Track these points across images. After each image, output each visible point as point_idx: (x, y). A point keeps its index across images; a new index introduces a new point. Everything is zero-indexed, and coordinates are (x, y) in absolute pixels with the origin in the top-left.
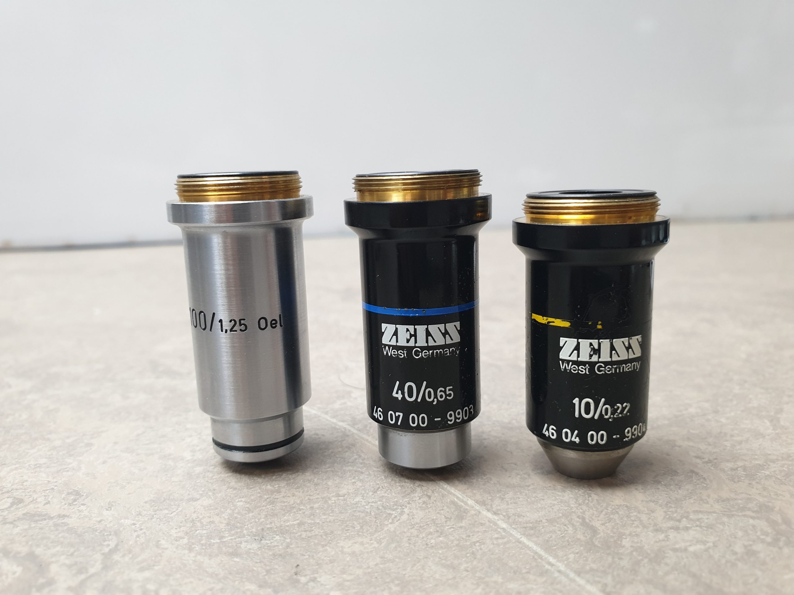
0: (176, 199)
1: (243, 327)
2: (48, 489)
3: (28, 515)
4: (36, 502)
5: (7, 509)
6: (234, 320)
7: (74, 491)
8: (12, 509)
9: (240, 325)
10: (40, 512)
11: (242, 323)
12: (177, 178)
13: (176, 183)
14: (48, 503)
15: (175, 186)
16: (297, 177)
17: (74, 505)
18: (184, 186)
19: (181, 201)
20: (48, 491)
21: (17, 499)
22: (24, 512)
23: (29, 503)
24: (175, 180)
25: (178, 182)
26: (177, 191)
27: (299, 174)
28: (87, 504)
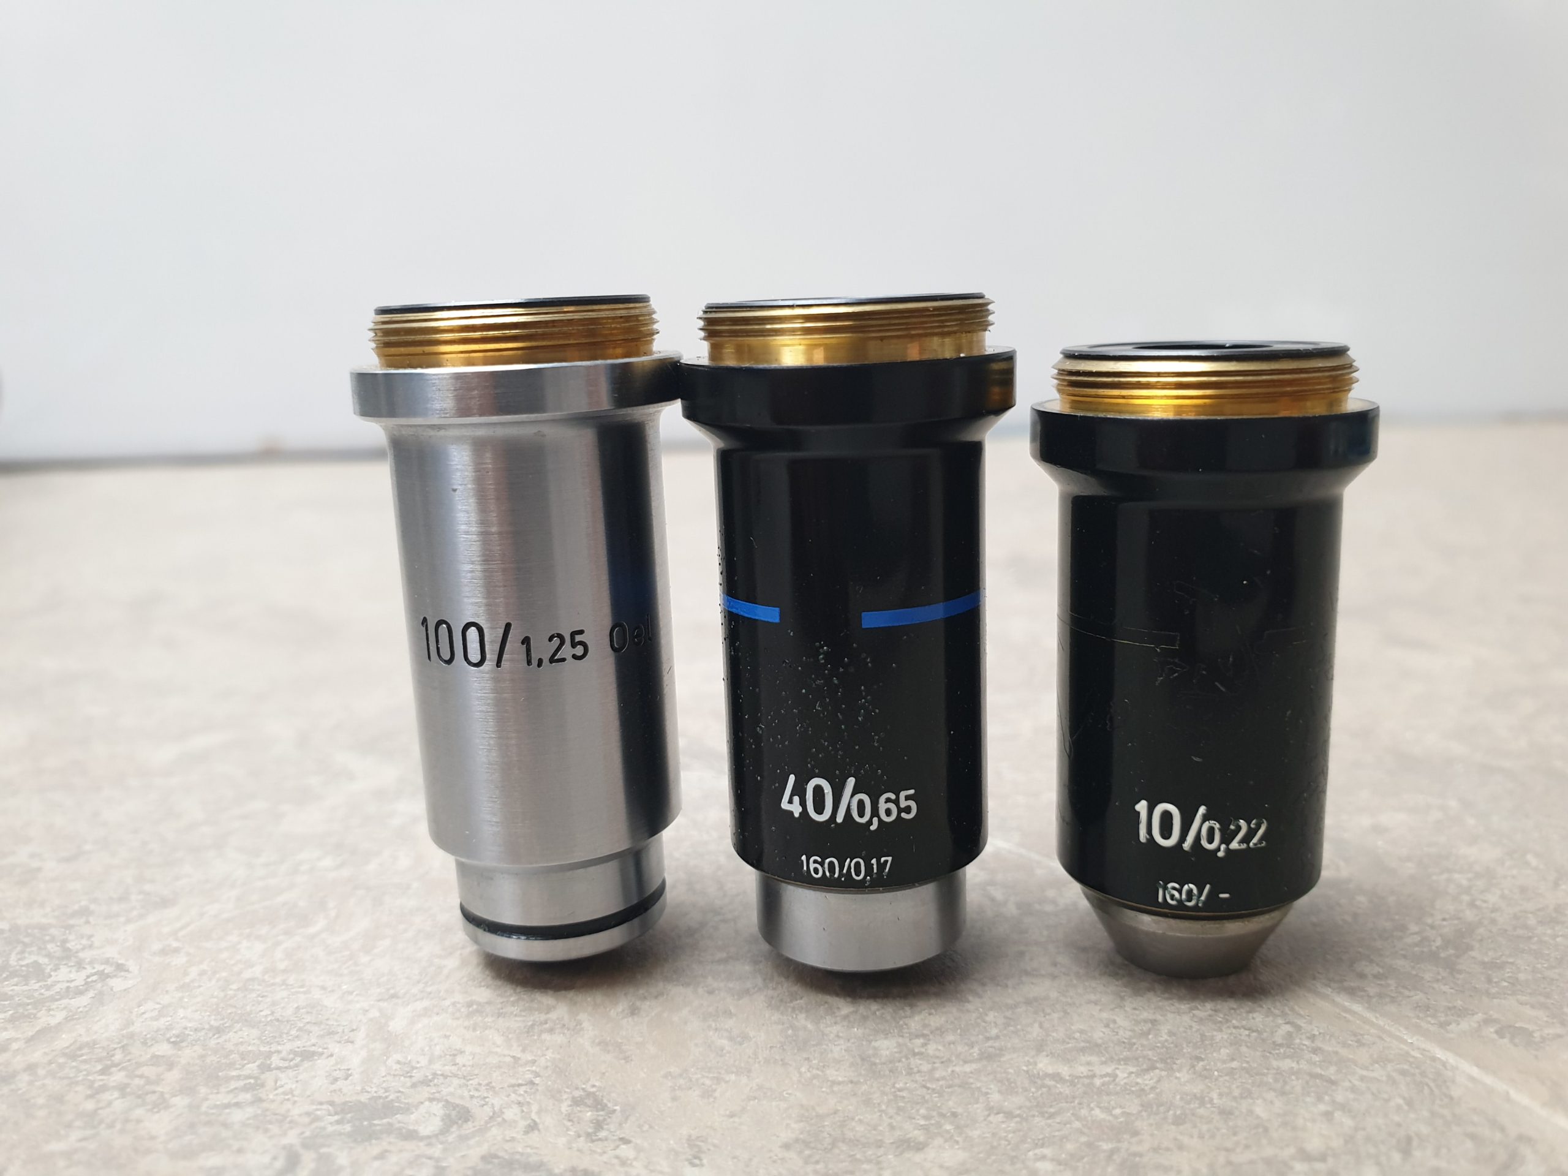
0: (371, 362)
1: (579, 650)
2: (520, 1082)
3: (496, 1161)
4: (504, 1120)
5: (436, 1136)
6: (560, 636)
7: (589, 1094)
8: (451, 1138)
9: (574, 645)
10: (522, 1154)
11: (576, 641)
12: (372, 314)
13: (372, 326)
14: (533, 1127)
15: (369, 332)
16: (644, 311)
17: (600, 1140)
18: (387, 333)
19: (382, 366)
20: (523, 1088)
21: (455, 1106)
22: (484, 1149)
23: (487, 1123)
24: (370, 319)
25: (376, 323)
26: (373, 345)
27: (651, 303)
28: (633, 1139)
